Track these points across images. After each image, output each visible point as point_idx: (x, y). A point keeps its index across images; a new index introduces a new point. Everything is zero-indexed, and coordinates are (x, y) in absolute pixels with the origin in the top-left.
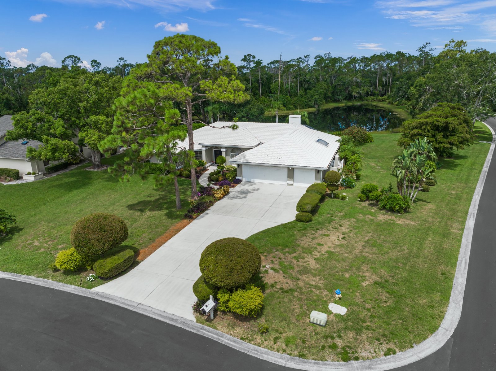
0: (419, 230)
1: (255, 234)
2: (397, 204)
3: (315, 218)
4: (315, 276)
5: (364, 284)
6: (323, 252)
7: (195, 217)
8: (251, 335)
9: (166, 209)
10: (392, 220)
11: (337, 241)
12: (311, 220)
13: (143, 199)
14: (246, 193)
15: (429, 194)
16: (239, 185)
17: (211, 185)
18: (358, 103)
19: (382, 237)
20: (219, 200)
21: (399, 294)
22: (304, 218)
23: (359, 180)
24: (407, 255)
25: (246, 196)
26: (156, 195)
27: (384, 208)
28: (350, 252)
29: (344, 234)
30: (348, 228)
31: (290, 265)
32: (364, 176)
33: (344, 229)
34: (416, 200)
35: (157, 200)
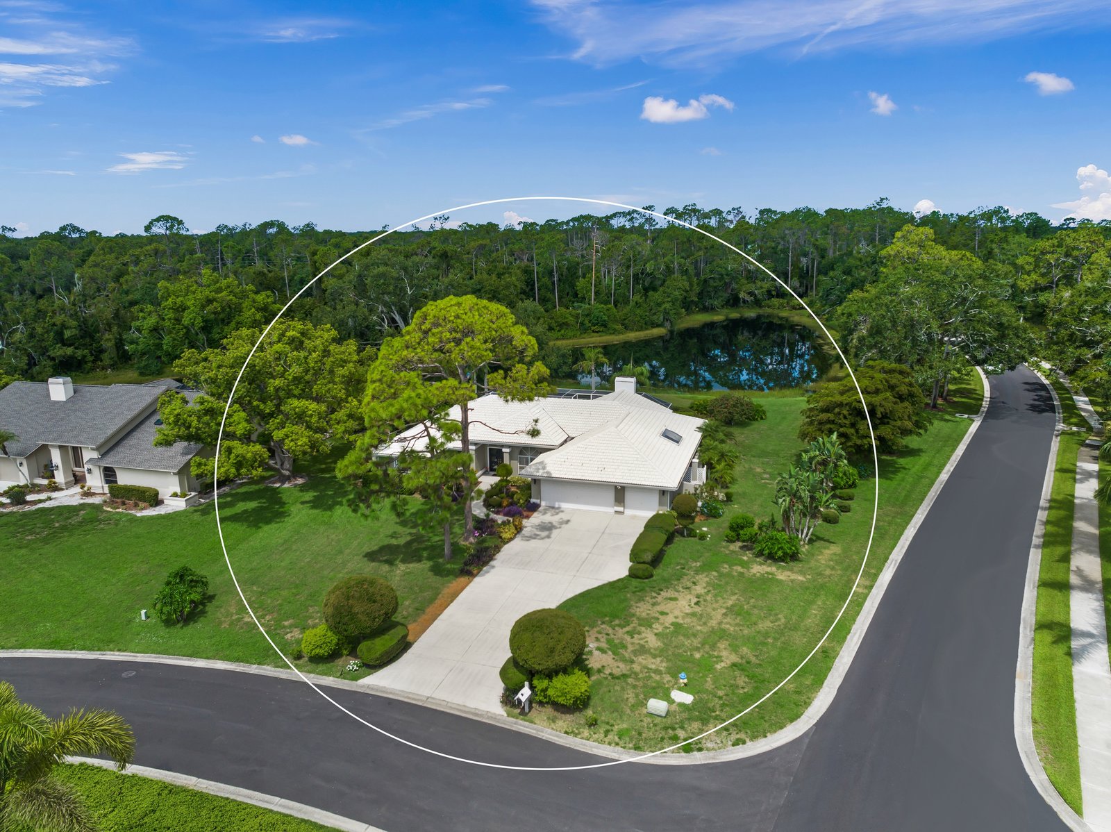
0: (807, 588)
1: (570, 599)
2: (779, 549)
3: (659, 572)
4: (655, 657)
5: (718, 667)
6: (667, 625)
7: (475, 572)
8: (577, 729)
9: (429, 559)
10: (771, 574)
11: (687, 607)
12: (652, 576)
13: (386, 543)
14: (548, 528)
15: (838, 528)
16: (535, 514)
17: (493, 516)
18: (751, 314)
19: (753, 600)
20: (508, 542)
21: (761, 678)
22: (640, 573)
23: (731, 501)
24: (782, 627)
25: (550, 534)
26: (404, 536)
27: (760, 554)
28: (705, 624)
29: (698, 597)
30: (705, 588)
31: (621, 643)
32: (740, 495)
33: (699, 589)
34: (814, 538)
35: (409, 544)
